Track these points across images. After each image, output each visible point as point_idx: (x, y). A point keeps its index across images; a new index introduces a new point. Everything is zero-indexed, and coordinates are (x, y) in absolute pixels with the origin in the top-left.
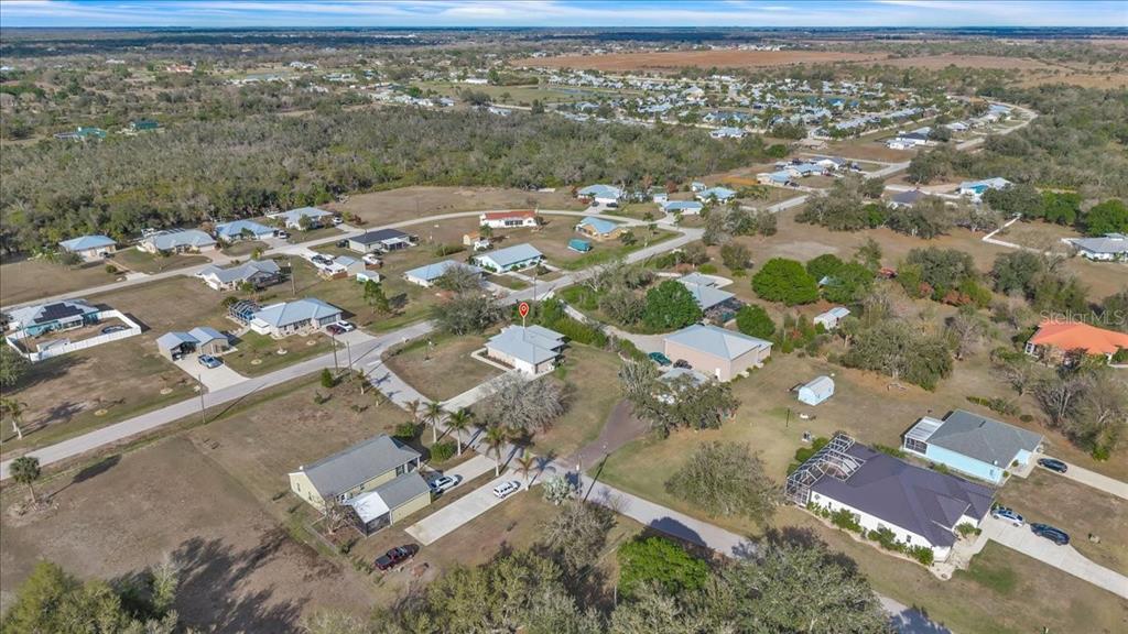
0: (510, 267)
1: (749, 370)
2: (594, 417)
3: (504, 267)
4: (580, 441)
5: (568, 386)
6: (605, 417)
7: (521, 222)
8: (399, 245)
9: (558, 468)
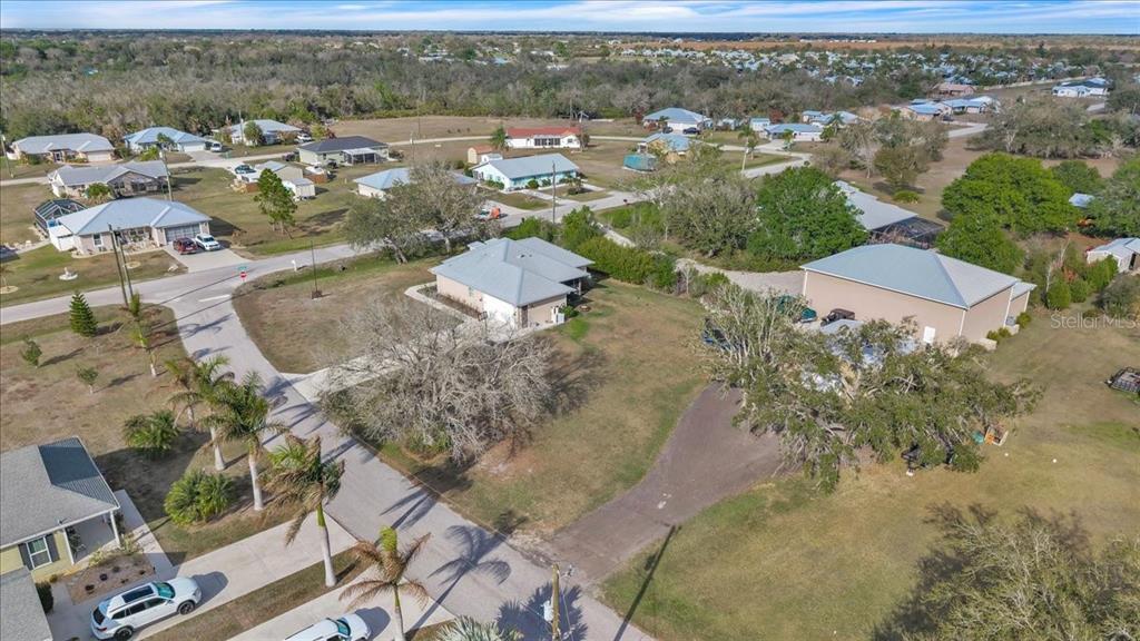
0: (526, 182)
1: (991, 336)
2: (639, 423)
3: (516, 180)
4: (597, 485)
5: (588, 353)
6: (666, 424)
7: (558, 142)
8: (370, 158)
9: (518, 566)
